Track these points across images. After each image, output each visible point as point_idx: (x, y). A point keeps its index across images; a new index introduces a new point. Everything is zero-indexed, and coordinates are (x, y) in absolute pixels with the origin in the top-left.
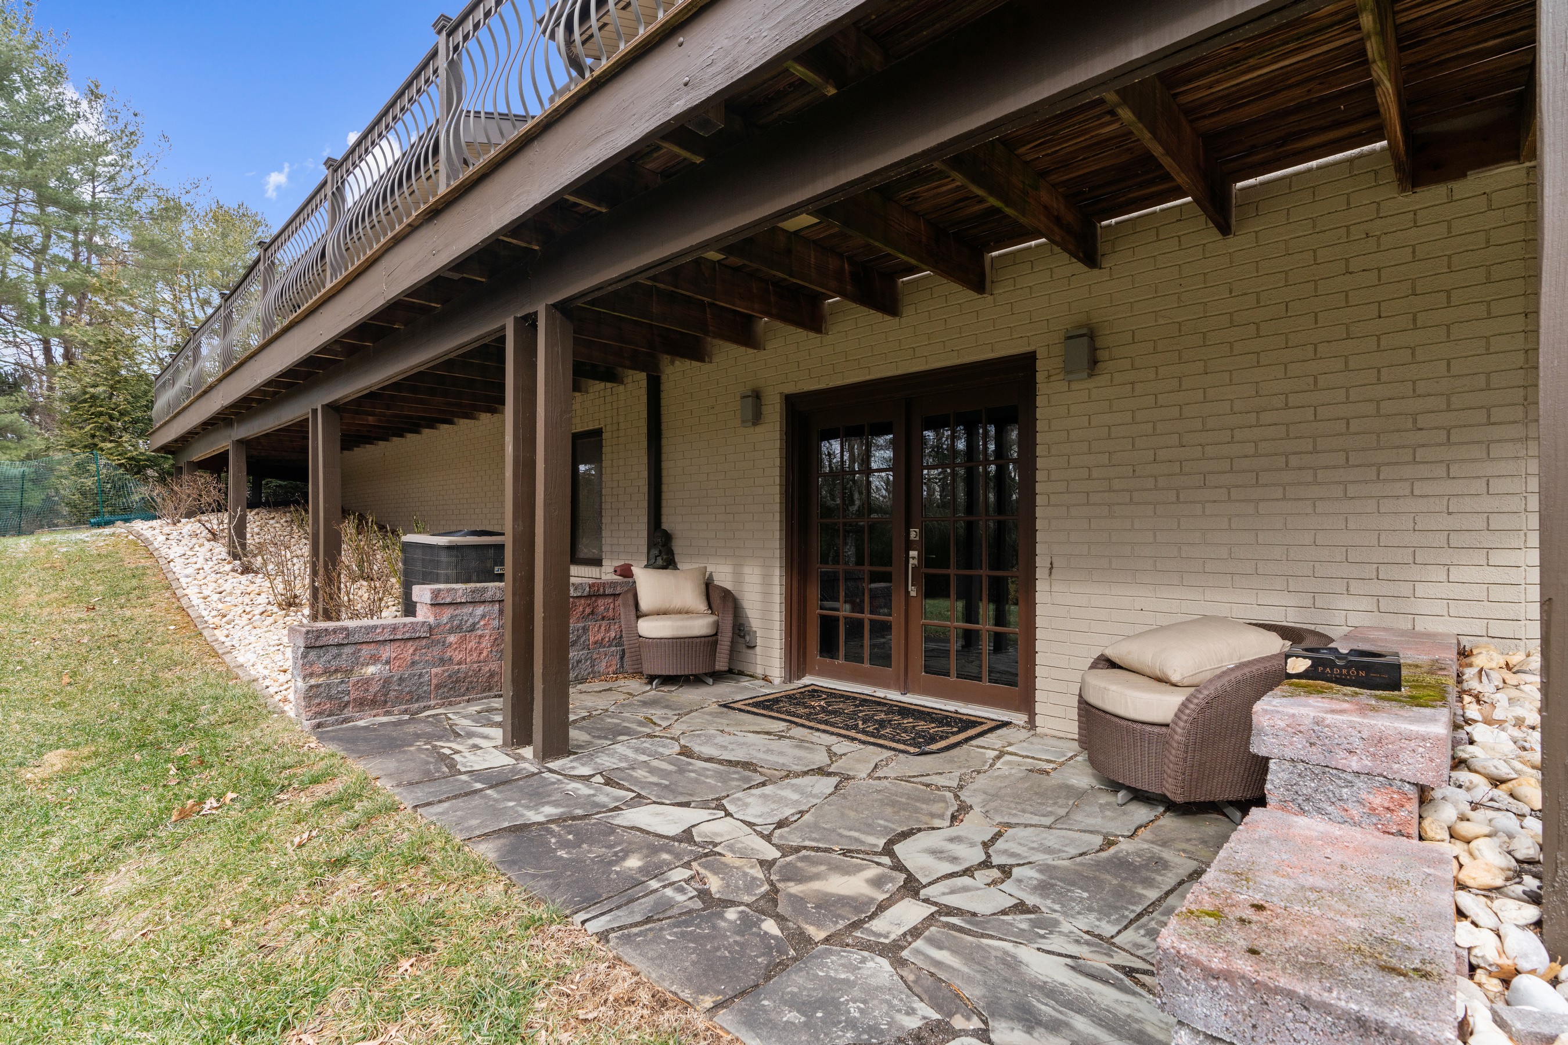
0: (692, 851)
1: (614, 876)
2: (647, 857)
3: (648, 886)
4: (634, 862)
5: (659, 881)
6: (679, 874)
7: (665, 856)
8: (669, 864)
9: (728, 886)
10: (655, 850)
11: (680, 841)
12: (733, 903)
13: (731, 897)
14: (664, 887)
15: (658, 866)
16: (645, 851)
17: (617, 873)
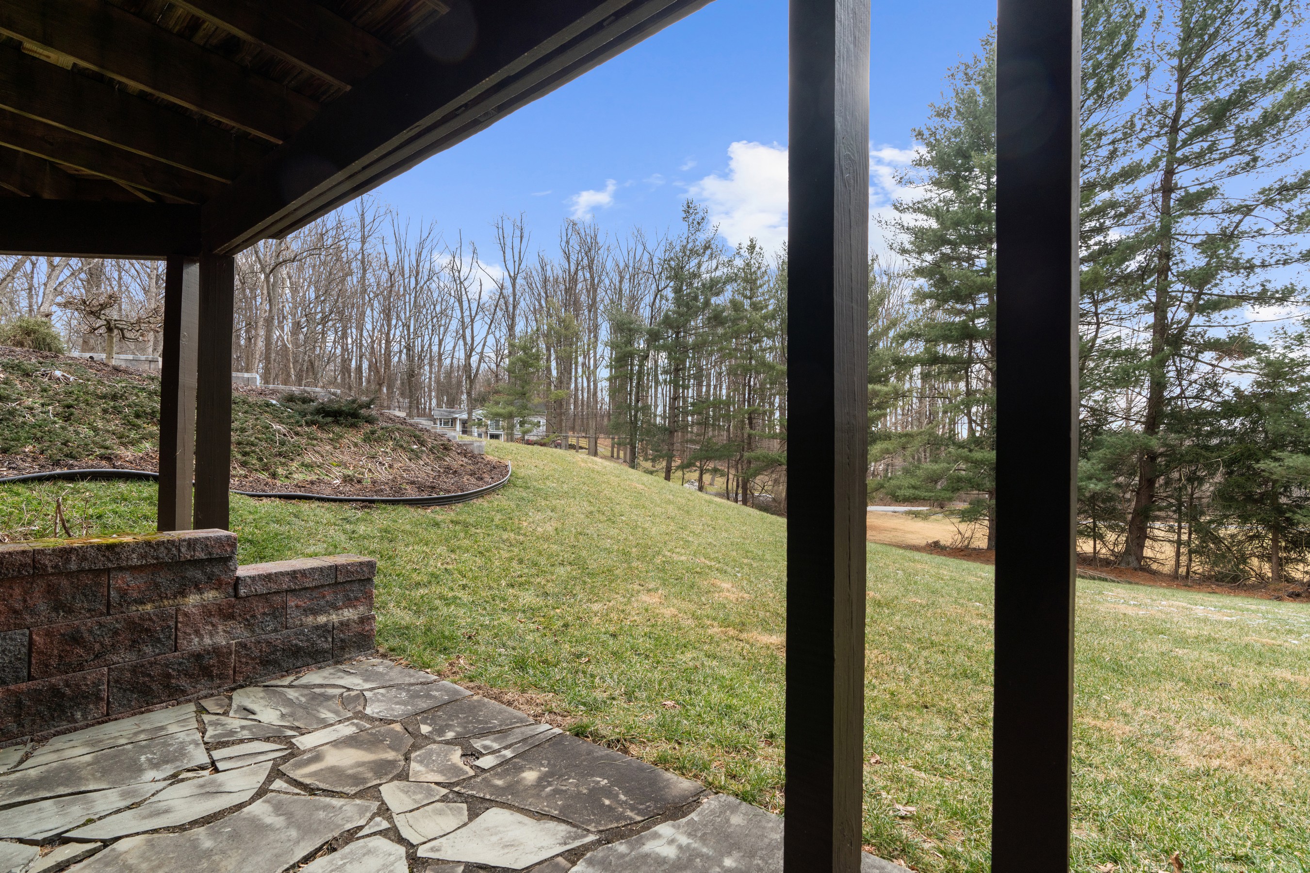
0: (472, 789)
1: (545, 762)
2: (518, 782)
3: (513, 751)
4: (530, 776)
5: (504, 756)
6: (487, 762)
7: (499, 782)
8: (497, 774)
9: (445, 756)
10: (510, 788)
11: (484, 799)
12: (448, 742)
13: (446, 747)
14: (499, 751)
15: (506, 773)
16: (521, 788)
17: (542, 765)
